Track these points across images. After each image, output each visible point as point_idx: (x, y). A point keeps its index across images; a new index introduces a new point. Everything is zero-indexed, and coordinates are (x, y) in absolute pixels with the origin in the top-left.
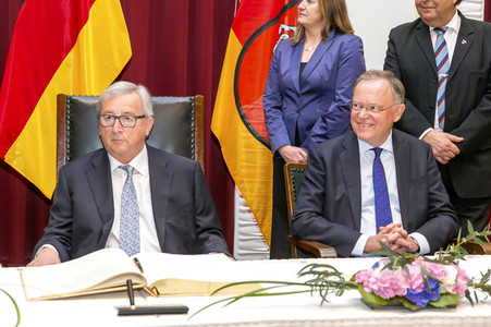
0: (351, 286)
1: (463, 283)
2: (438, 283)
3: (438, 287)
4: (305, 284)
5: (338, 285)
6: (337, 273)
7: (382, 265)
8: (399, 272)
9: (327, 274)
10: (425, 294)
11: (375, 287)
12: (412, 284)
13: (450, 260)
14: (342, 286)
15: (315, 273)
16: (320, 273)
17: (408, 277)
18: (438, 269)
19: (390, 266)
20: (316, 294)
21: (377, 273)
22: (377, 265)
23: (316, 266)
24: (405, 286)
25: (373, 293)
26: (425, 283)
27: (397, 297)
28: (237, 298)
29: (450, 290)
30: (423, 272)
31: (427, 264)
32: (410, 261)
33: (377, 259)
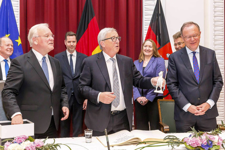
0: (182, 143)
1: (220, 141)
2: (212, 142)
3: (212, 143)
4: (167, 142)
5: (177, 143)
6: (177, 139)
7: (192, 136)
8: (198, 138)
9: (173, 139)
10: (208, 146)
11: (190, 143)
12: (203, 142)
13: (216, 134)
14: (178, 143)
15: (169, 139)
16: (171, 139)
17: (201, 140)
18: (212, 137)
19: (195, 136)
20: (170, 146)
21: (191, 138)
22: (190, 136)
23: (170, 136)
24: (200, 143)
25: (190, 145)
26: (207, 142)
27: (198, 146)
28: (144, 148)
29: (216, 144)
30: (207, 138)
31: (208, 135)
32: (202, 134)
33: (191, 133)
